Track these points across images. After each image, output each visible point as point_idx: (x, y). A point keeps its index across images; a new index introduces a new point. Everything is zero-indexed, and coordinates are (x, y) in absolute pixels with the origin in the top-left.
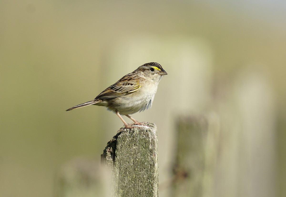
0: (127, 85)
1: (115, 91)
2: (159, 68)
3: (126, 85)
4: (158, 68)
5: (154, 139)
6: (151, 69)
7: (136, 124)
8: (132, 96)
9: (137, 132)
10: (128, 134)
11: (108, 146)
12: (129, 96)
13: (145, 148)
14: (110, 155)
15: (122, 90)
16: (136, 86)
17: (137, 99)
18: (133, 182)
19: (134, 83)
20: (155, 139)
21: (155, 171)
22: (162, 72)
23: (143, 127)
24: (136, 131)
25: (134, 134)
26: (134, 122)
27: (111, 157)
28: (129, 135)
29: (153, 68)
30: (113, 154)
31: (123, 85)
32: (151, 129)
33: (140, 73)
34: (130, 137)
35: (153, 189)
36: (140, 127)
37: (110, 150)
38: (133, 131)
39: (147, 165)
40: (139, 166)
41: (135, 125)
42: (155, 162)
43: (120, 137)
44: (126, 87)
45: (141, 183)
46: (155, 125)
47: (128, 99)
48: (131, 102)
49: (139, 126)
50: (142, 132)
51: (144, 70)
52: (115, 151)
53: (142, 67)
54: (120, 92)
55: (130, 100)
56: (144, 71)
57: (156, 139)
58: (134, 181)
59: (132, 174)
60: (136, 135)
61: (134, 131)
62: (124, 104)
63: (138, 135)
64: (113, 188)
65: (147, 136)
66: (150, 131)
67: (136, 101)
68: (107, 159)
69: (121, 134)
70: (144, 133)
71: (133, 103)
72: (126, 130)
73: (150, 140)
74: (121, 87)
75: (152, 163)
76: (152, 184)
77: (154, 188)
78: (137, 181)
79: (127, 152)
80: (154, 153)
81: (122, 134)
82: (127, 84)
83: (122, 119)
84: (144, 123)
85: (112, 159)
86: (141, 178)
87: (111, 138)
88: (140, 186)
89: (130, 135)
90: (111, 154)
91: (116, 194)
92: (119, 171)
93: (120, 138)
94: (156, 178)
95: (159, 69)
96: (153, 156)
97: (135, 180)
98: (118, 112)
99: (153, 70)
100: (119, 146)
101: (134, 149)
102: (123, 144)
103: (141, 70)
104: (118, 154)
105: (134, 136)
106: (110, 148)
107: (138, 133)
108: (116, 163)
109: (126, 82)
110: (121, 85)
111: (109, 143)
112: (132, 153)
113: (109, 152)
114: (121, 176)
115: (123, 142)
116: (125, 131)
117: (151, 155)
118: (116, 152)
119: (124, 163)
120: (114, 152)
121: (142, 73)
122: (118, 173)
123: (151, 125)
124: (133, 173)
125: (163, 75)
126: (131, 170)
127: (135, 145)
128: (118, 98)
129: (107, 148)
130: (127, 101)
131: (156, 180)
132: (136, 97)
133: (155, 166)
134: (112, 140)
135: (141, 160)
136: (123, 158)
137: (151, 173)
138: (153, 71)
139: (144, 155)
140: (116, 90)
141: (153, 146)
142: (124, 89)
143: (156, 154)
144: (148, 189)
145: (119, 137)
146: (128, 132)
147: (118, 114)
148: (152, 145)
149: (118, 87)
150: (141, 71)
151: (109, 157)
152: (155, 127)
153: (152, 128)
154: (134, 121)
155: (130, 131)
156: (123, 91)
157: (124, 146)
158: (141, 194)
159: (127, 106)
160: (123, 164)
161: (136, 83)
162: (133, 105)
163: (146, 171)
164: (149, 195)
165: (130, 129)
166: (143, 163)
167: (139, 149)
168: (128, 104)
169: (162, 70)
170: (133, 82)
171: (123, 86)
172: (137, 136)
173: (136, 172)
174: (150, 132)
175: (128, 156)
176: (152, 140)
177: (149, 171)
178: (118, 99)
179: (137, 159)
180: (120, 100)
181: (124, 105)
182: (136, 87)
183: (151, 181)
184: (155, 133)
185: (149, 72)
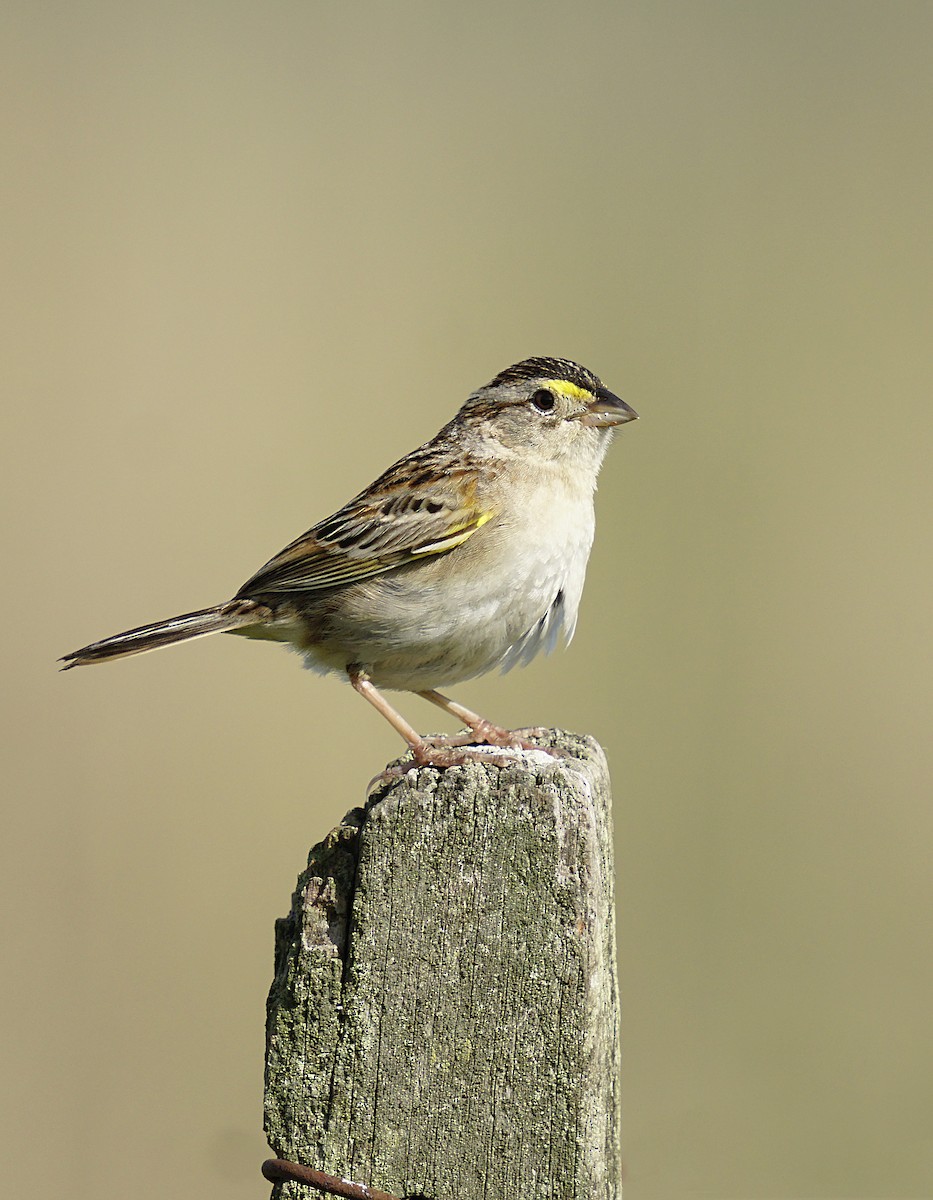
0: (408, 510)
1: (338, 550)
2: (583, 385)
3: (403, 510)
4: (575, 388)
5: (583, 830)
6: (539, 399)
7: (480, 740)
8: (441, 577)
9: (482, 789)
10: (426, 797)
11: (312, 871)
12: (425, 578)
13: (532, 880)
14: (325, 925)
15: (381, 543)
16: (457, 516)
17: (470, 595)
18: (463, 1082)
19: (448, 501)
20: (588, 826)
21: (593, 1018)
22: (601, 408)
23: (520, 758)
24: (477, 778)
25: (460, 798)
26: (471, 730)
27: (328, 932)
28: (435, 805)
29: (546, 387)
30: (340, 919)
31: (386, 512)
32: (564, 771)
33: (476, 430)
34: (443, 817)
35: (578, 1125)
36: (500, 757)
37: (321, 893)
38: (459, 780)
39: (544, 983)
40: (495, 990)
41: (475, 744)
42: (591, 963)
43: (384, 814)
44: (400, 521)
45: (509, 1090)
46: (593, 743)
47: (414, 596)
48: (435, 615)
49: (496, 751)
50: (512, 789)
51: (495, 410)
52: (351, 899)
53: (481, 397)
54: (368, 553)
55: (432, 601)
56: (497, 414)
57: (592, 831)
58: (469, 1080)
59: (457, 1035)
60: (475, 806)
61: (465, 781)
62: (395, 627)
63: (487, 803)
64: (345, 1118)
65: (542, 811)
66: (557, 779)
67: (464, 606)
68: (306, 947)
69: (389, 797)
70: (526, 793)
71: (446, 619)
72: (418, 777)
73: (561, 834)
74: (373, 527)
75: (571, 971)
76: (575, 1095)
77: (583, 1120)
78: (487, 1079)
79: (425, 908)
80: (583, 911)
81: (392, 800)
82: (411, 504)
83: (391, 712)
84: (526, 733)
85: (336, 947)
86: (508, 1061)
87: (328, 824)
88: (504, 1109)
89: (439, 803)
90: (332, 916)
91: (360, 1157)
92: (376, 1020)
93: (379, 819)
94: (595, 1061)
95: (584, 391)
96: (577, 930)
97: (471, 1071)
98: (362, 673)
99: (545, 400)
100: (373, 872)
101: (467, 889)
102: (398, 860)
103: (480, 414)
104: (372, 918)
105: (466, 810)
106: (325, 883)
107: (486, 795)
108: (358, 971)
109: (401, 492)
110: (374, 511)
111: (318, 849)
112: (454, 911)
113: (315, 904)
114: (391, 1046)
115: (396, 844)
116: (411, 781)
117: (562, 922)
118: (358, 903)
119: (404, 971)
120: (344, 903)
121: (487, 426)
122: (372, 1030)
123: (574, 743)
124: (460, 1030)
125: (612, 424)
126: (449, 1011)
127: (468, 862)
128: (359, 587)
129: (303, 880)
130: (411, 606)
131: (595, 1071)
132: (463, 583)
133: (588, 988)
134: (335, 835)
135: (507, 956)
136: (398, 939)
137: (566, 1032)
138: (551, 407)
139: (524, 923)
140: (343, 544)
141: (575, 867)
142: (393, 535)
143: (592, 916)
144: (549, 1124)
145: (374, 816)
146: (429, 789)
147: (366, 684)
148: (569, 862)
149: (356, 525)
150: (479, 419)
151: (319, 932)
152: (590, 756)
153: (571, 763)
154: (469, 724)
155: (439, 781)
156: (384, 546)
157: (402, 871)
158: (509, 1153)
159: (411, 636)
160: (399, 978)
161: (460, 500)
162: (451, 629)
163: (537, 1020)
164: (555, 1160)
165: (441, 770)
166: (520, 971)
167: (493, 887)
168: (420, 624)
169: (605, 398)
170: (441, 492)
171: (385, 519)
172: (481, 809)
173: (477, 1028)
174: (559, 786)
175: (430, 931)
176: (572, 834)
177: (555, 1017)
178: (359, 593)
179: (485, 949)
180: (371, 601)
181: (397, 629)
182: (460, 522)
183: (565, 1080)
184: (587, 791)
185: (529, 414)
